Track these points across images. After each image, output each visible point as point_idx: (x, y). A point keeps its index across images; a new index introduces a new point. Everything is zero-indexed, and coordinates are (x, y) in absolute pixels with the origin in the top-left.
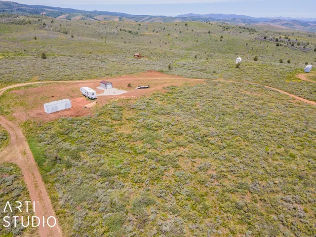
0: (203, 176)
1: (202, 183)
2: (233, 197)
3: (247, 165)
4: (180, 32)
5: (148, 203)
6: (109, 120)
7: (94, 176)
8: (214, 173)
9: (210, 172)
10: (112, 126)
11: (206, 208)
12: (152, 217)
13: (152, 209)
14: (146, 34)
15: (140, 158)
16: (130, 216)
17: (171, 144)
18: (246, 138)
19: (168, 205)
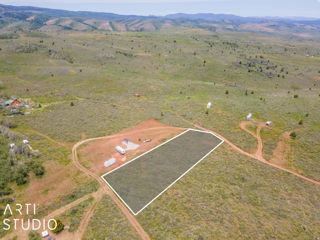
0: (176, 197)
1: (175, 200)
2: (185, 204)
3: (193, 192)
4: (170, 52)
5: (158, 208)
6: (135, 169)
7: (138, 199)
8: (180, 196)
9: (178, 196)
10: (137, 174)
11: (176, 209)
12: (159, 212)
13: (159, 210)
14: (140, 54)
15: (153, 190)
16: (152, 212)
17: (164, 183)
18: (196, 178)
19: (164, 208)
